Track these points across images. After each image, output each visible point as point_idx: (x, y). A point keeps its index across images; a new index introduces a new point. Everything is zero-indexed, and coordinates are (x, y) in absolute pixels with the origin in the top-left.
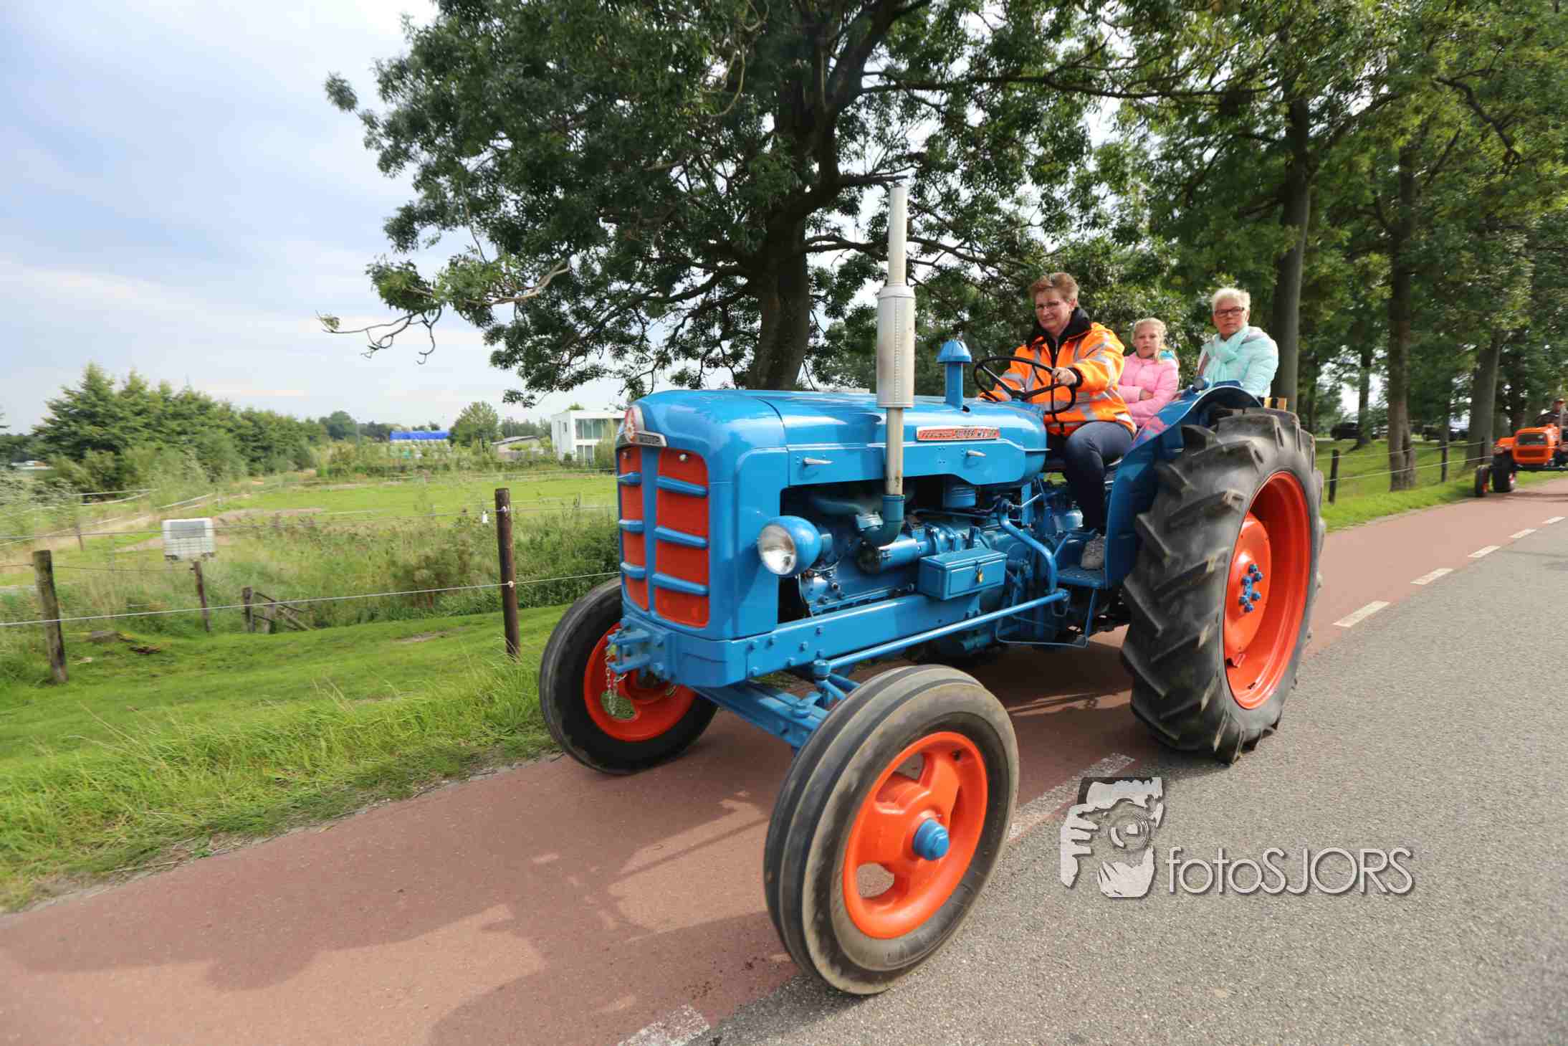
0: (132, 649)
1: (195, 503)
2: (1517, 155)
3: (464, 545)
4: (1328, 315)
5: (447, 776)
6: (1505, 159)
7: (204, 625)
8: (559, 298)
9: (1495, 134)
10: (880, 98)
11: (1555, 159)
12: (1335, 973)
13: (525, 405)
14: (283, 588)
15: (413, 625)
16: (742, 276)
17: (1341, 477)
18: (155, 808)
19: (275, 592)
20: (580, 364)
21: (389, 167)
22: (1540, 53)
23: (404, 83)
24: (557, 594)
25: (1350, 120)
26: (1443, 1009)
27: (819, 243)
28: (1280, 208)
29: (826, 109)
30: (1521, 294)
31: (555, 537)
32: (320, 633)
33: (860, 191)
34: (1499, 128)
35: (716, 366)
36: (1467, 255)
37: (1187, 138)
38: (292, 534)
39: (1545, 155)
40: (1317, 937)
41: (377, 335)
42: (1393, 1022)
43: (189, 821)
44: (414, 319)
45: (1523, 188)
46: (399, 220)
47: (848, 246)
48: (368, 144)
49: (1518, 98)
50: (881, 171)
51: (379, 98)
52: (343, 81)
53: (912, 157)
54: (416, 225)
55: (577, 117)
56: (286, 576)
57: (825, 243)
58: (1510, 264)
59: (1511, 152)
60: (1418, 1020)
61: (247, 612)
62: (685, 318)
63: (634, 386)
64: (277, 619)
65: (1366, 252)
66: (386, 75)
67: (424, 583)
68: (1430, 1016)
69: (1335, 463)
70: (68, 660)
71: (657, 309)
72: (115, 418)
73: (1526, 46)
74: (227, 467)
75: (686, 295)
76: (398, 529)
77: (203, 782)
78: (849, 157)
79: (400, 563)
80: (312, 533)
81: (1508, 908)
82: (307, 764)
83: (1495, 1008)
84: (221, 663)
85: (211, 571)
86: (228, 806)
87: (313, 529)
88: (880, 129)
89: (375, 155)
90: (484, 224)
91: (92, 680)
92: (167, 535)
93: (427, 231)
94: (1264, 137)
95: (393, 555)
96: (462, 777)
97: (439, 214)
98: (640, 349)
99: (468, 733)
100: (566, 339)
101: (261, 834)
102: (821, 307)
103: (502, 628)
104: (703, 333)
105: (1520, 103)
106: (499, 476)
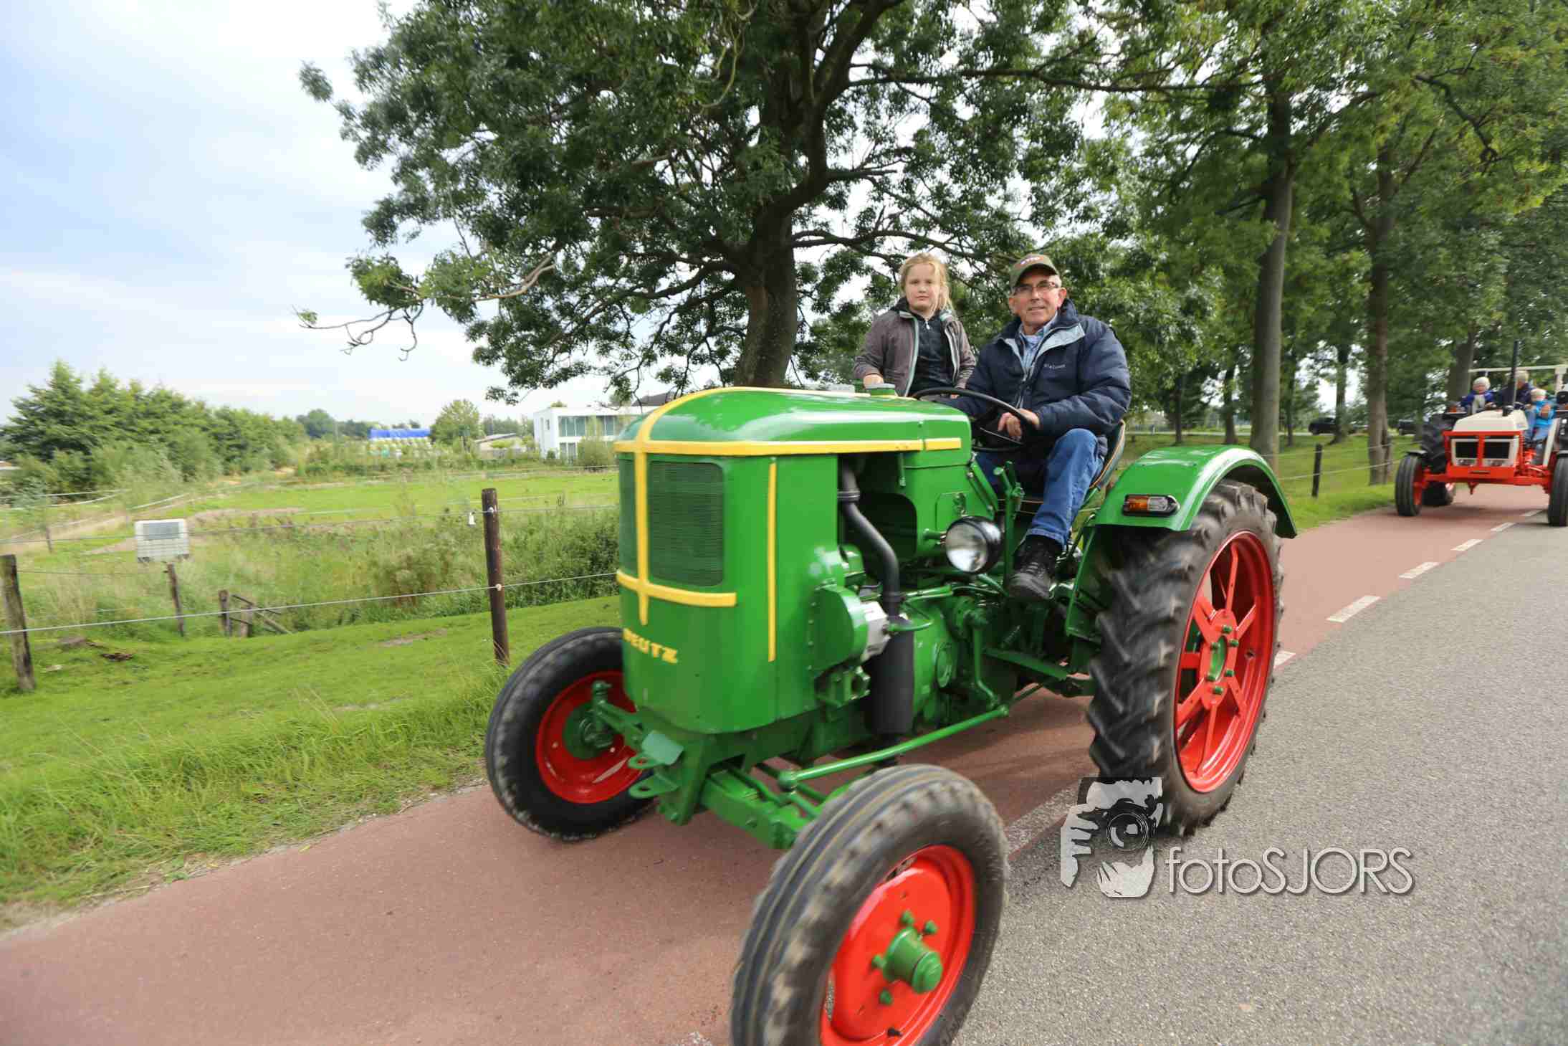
0: (103, 656)
1: (168, 503)
2: (1494, 153)
3: (446, 544)
4: (1308, 311)
5: (436, 788)
6: (1483, 156)
7: (179, 629)
8: (542, 294)
9: (1471, 132)
10: (870, 90)
11: (1531, 157)
12: (1360, 982)
13: (509, 402)
14: (261, 590)
15: (396, 627)
16: (729, 270)
17: (1324, 473)
18: (126, 827)
19: (253, 594)
20: (564, 361)
21: (366, 159)
22: (1517, 53)
23: (381, 73)
24: (542, 593)
25: (1331, 117)
26: (1473, 1019)
27: (806, 238)
28: (1262, 205)
29: (815, 102)
30: (1496, 291)
31: (539, 536)
32: (297, 637)
33: (847, 185)
34: (1477, 127)
35: (702, 362)
36: (1444, 252)
37: (1171, 135)
38: (270, 534)
39: (1520, 152)
40: (1340, 945)
41: (356, 331)
42: (1424, 1035)
43: (165, 842)
44: (395, 315)
45: (1501, 186)
46: (378, 213)
47: (836, 241)
48: (344, 136)
49: (1495, 97)
50: (868, 166)
51: (356, 88)
52: (317, 71)
53: (901, 152)
54: (396, 219)
55: (560, 109)
56: (265, 577)
57: (813, 238)
58: (1484, 261)
59: (1489, 149)
60: (1449, 1032)
61: (224, 616)
62: (671, 315)
63: (620, 382)
64: (255, 622)
65: (1345, 249)
66: (362, 64)
67: (406, 583)
68: (1461, 1028)
69: (1318, 458)
70: (36, 668)
71: (643, 304)
72: (83, 416)
73: (1502, 45)
74: (202, 466)
75: (672, 291)
76: (379, 529)
77: (177, 799)
78: (836, 151)
79: (381, 563)
80: (290, 533)
81: (1526, 910)
82: (289, 778)
83: (1526, 1018)
84: (195, 669)
85: (185, 572)
86: (204, 825)
87: (292, 529)
88: (868, 123)
89: (352, 147)
90: (467, 216)
91: (61, 688)
92: (140, 539)
93: (406, 225)
94: (1247, 134)
95: (373, 555)
96: (451, 789)
97: (418, 207)
98: (625, 345)
99: (457, 742)
100: (549, 335)
101: (239, 854)
102: (807, 303)
103: (490, 630)
104: (689, 329)
105: (1497, 102)
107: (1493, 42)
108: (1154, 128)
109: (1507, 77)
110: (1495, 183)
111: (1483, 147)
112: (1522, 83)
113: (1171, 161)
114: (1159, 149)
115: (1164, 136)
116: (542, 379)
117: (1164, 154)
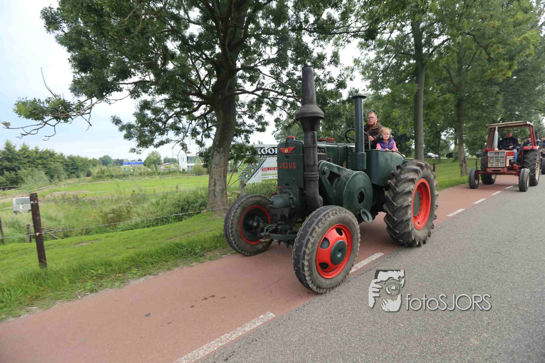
2: (492, 59)
3: (129, 204)
6: (488, 60)
11: (504, 60)
34: (485, 50)
39: (500, 58)
45: (493, 69)
57: (238, 92)
58: (495, 97)
59: (490, 57)
67: (112, 218)
72: (17, 160)
73: (491, 20)
79: (103, 212)
80: (76, 201)
92: (14, 204)
95: (102, 209)
105: (491, 40)
106: (158, 177)
107: (488, 19)
108: (378, 53)
109: (492, 32)
110: (490, 69)
111: (487, 57)
112: (499, 34)
113: (382, 64)
114: (379, 59)
115: (381, 55)
116: (153, 145)
117: (380, 61)
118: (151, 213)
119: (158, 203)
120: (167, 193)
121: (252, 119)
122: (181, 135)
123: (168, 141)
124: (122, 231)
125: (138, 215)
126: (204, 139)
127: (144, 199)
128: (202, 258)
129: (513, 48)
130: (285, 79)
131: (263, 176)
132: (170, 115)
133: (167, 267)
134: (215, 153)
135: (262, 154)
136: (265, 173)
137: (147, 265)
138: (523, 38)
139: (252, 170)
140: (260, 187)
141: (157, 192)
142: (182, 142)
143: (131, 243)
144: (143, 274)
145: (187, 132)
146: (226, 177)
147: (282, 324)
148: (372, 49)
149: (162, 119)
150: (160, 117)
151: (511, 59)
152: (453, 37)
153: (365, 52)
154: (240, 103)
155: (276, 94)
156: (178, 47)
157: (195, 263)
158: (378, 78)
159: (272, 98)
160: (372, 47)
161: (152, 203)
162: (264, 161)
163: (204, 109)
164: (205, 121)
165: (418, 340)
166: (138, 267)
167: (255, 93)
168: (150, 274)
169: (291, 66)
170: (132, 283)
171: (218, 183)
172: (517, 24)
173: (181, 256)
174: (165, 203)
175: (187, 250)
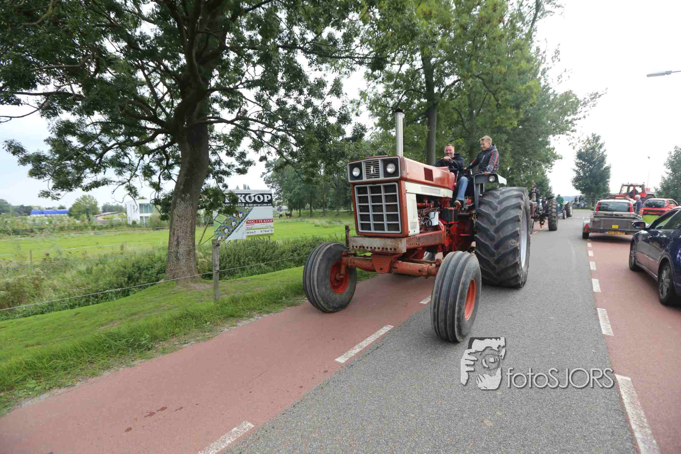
2: (500, 106)
6: (497, 106)
9: (492, 97)
11: (511, 108)
13: (53, 198)
25: (447, 87)
28: (427, 119)
34: (494, 95)
37: (394, 90)
39: (507, 105)
45: (502, 116)
49: (497, 84)
57: (213, 120)
59: (498, 104)
65: (457, 139)
73: (498, 65)
105: (499, 86)
106: (92, 233)
107: (495, 64)
108: (388, 87)
109: (500, 77)
110: (499, 116)
111: (496, 103)
112: (505, 80)
113: (392, 100)
114: (388, 94)
115: (391, 90)
116: (81, 186)
117: (389, 97)
118: (78, 287)
119: (89, 271)
120: (105, 256)
121: (232, 156)
122: (127, 175)
123: (105, 182)
124: (25, 316)
125: (55, 290)
126: (162, 181)
127: (66, 265)
128: (151, 351)
129: (519, 96)
130: (274, 108)
131: (249, 231)
132: (109, 145)
133: (92, 371)
134: (178, 201)
135: (247, 203)
136: (250, 226)
137: (56, 372)
138: (527, 87)
139: (234, 223)
140: (244, 245)
141: (89, 255)
142: (128, 183)
143: (34, 337)
144: (47, 388)
145: (136, 170)
146: (195, 232)
147: (263, 435)
148: (380, 82)
149: (96, 149)
150: (93, 147)
151: (517, 107)
152: (463, 78)
153: (372, 83)
154: (214, 134)
155: (263, 126)
156: (121, 50)
157: (140, 361)
158: (387, 115)
159: (258, 130)
160: (380, 79)
161: (80, 272)
162: (249, 212)
163: (163, 140)
164: (164, 155)
165: (430, 432)
166: (37, 376)
167: (236, 122)
168: (60, 387)
169: (282, 91)
170: (23, 406)
171: (182, 242)
172: (522, 73)
173: (117, 352)
174: (102, 270)
175: (127, 341)
